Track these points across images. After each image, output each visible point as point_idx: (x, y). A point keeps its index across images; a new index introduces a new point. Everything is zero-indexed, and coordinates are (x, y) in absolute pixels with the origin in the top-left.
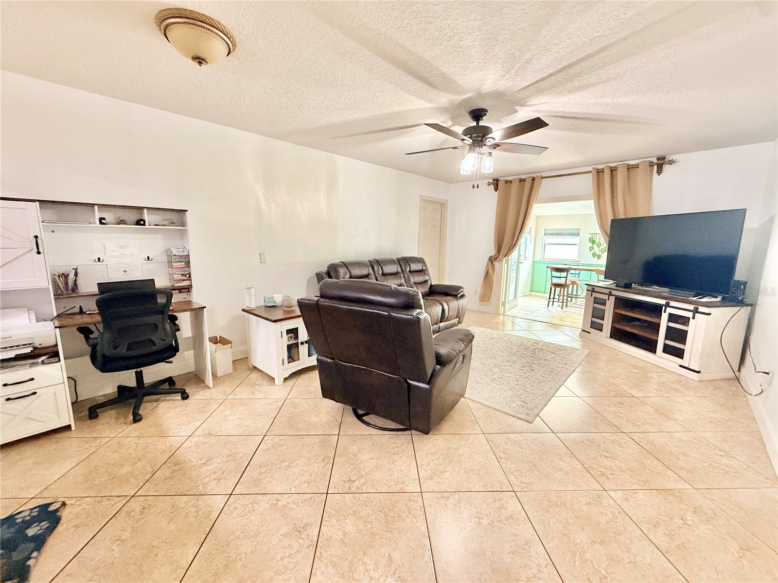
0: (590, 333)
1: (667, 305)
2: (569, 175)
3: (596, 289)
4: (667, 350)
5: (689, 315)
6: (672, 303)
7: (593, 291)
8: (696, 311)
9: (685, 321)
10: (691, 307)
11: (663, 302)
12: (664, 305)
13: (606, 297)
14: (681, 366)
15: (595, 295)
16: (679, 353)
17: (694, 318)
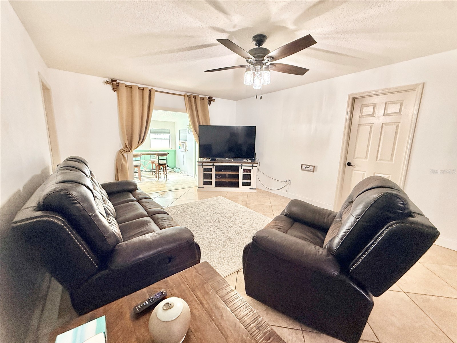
0: (204, 188)
1: (242, 166)
2: (172, 94)
3: (204, 164)
4: (244, 184)
5: (251, 168)
6: (243, 165)
7: (202, 165)
8: (253, 166)
9: (250, 170)
10: (251, 165)
11: (240, 165)
12: (240, 166)
13: (211, 167)
14: (250, 189)
15: (204, 167)
16: (249, 184)
17: (253, 169)
